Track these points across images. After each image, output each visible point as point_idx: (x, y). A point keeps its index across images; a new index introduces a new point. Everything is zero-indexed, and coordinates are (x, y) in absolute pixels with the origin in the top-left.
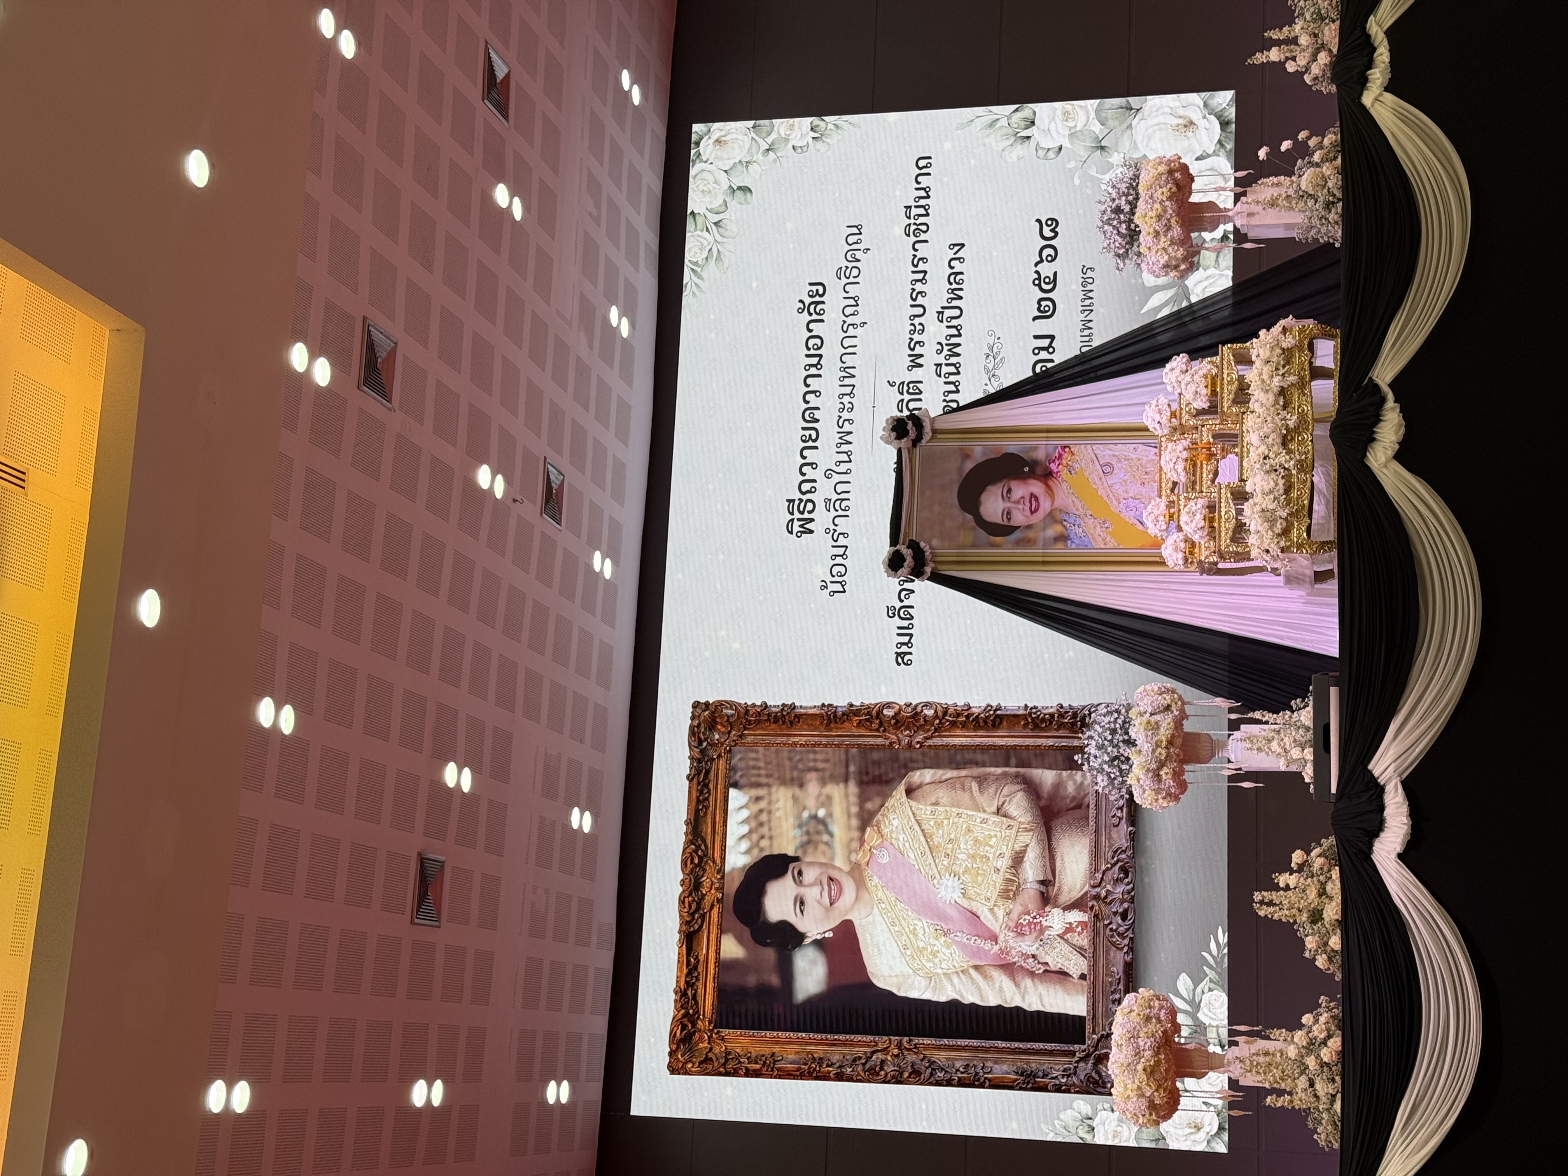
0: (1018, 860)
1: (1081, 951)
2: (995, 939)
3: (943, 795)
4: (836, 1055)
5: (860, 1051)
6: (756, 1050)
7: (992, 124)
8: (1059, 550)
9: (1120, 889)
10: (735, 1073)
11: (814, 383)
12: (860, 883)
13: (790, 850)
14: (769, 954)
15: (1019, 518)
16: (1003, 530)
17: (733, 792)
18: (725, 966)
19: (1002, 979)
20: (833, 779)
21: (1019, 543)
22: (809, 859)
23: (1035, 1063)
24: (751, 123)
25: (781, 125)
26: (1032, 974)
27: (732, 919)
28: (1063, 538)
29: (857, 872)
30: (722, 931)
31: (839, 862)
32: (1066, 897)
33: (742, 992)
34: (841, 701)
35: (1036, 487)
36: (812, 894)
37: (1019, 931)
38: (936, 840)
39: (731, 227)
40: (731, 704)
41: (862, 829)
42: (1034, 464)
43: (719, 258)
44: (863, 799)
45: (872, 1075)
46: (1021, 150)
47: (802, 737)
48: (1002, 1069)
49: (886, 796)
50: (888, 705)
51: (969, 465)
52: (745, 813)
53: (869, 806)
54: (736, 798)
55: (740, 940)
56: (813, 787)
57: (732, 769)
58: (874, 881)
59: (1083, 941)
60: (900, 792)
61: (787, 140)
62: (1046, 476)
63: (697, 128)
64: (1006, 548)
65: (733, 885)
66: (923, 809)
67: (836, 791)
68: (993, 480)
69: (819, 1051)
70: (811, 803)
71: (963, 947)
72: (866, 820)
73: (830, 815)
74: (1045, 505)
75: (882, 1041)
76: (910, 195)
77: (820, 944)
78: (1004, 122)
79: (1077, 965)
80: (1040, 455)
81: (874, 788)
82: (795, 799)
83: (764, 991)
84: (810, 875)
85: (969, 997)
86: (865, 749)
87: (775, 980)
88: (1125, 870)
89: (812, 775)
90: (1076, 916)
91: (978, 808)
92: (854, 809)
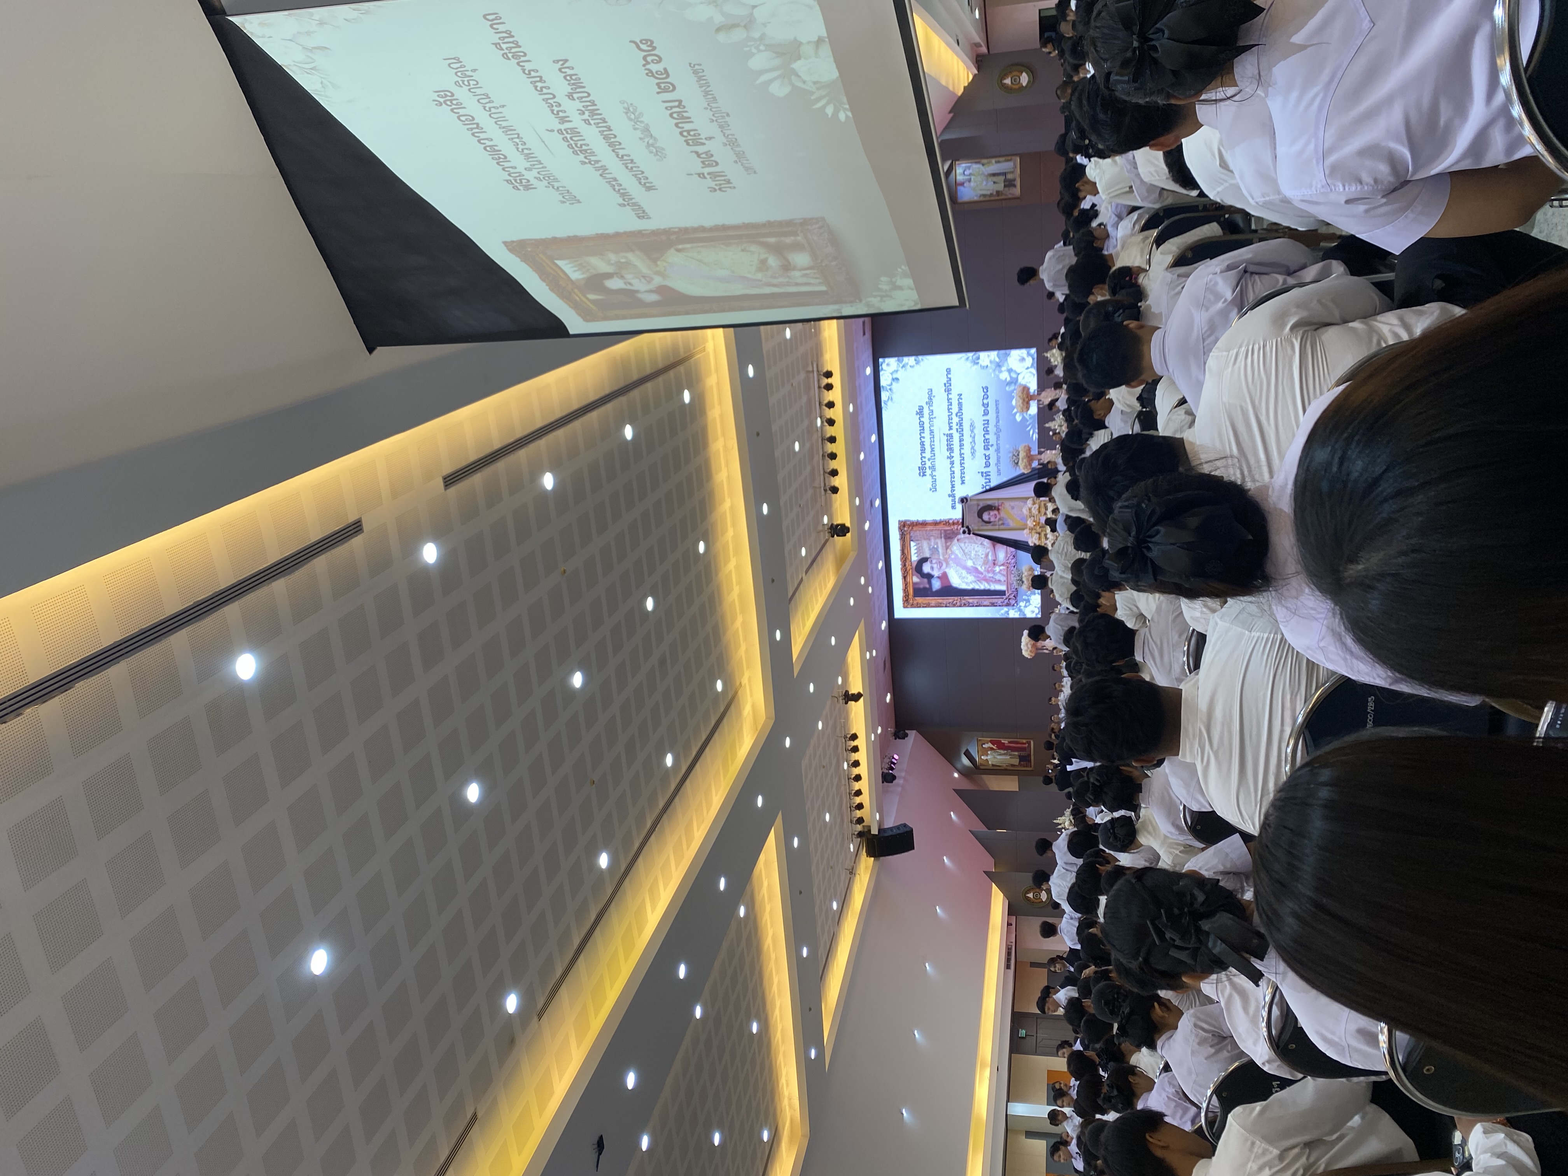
0: (987, 555)
1: (1004, 575)
2: (982, 574)
3: (967, 541)
4: (945, 602)
5: (951, 601)
6: (924, 602)
7: (967, 359)
8: (1002, 527)
9: (1013, 561)
10: (920, 607)
11: (923, 435)
12: (947, 564)
13: (928, 555)
14: (926, 580)
15: (992, 519)
16: (989, 522)
17: (912, 543)
18: (914, 584)
19: (984, 583)
20: (938, 538)
21: (992, 525)
22: (933, 557)
23: (994, 601)
24: (896, 359)
25: (906, 359)
26: (992, 581)
27: (915, 572)
28: (1003, 524)
29: (946, 561)
30: (913, 575)
31: (941, 557)
32: (999, 564)
33: (919, 589)
34: (938, 518)
35: (996, 512)
36: (935, 566)
37: (988, 572)
38: (966, 551)
39: (894, 390)
40: (909, 521)
41: (947, 549)
42: (995, 507)
43: (892, 399)
44: (946, 542)
45: (954, 606)
46: (976, 367)
47: (929, 528)
48: (986, 603)
49: (952, 542)
50: (951, 519)
51: (979, 508)
52: (915, 547)
53: (948, 544)
54: (912, 544)
55: (918, 577)
56: (933, 540)
57: (911, 537)
58: (951, 562)
59: (1005, 573)
60: (956, 540)
61: (908, 364)
62: (998, 510)
63: (881, 360)
64: (989, 527)
65: (914, 565)
66: (962, 545)
67: (939, 541)
68: (985, 511)
69: (940, 601)
70: (932, 544)
71: (974, 576)
72: (947, 548)
73: (938, 547)
74: (998, 517)
75: (956, 598)
76: (945, 380)
77: (938, 577)
78: (971, 358)
79: (1003, 579)
80: (997, 505)
81: (948, 540)
82: (928, 543)
83: (925, 588)
84: (934, 561)
85: (977, 587)
86: (945, 531)
87: (927, 586)
88: (1014, 556)
89: (932, 538)
90: (1002, 568)
91: (976, 543)
92: (944, 545)
